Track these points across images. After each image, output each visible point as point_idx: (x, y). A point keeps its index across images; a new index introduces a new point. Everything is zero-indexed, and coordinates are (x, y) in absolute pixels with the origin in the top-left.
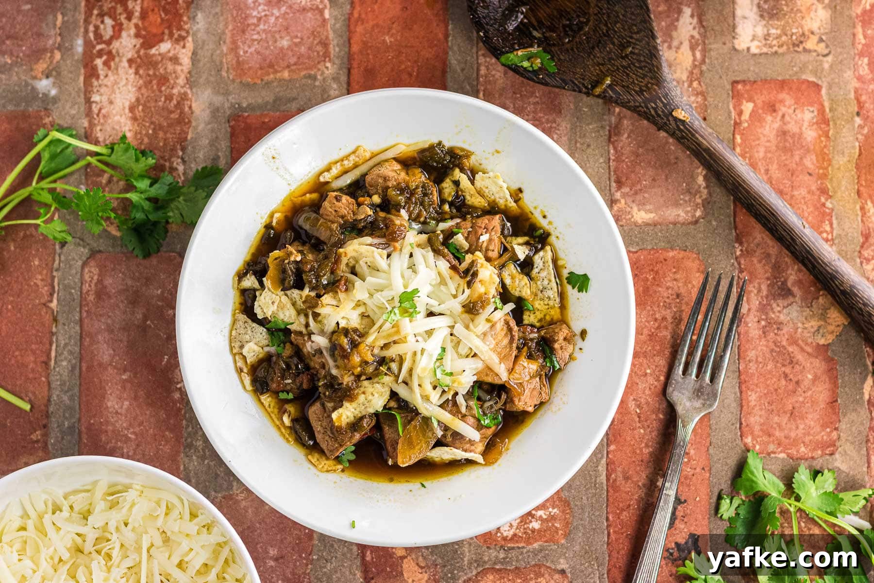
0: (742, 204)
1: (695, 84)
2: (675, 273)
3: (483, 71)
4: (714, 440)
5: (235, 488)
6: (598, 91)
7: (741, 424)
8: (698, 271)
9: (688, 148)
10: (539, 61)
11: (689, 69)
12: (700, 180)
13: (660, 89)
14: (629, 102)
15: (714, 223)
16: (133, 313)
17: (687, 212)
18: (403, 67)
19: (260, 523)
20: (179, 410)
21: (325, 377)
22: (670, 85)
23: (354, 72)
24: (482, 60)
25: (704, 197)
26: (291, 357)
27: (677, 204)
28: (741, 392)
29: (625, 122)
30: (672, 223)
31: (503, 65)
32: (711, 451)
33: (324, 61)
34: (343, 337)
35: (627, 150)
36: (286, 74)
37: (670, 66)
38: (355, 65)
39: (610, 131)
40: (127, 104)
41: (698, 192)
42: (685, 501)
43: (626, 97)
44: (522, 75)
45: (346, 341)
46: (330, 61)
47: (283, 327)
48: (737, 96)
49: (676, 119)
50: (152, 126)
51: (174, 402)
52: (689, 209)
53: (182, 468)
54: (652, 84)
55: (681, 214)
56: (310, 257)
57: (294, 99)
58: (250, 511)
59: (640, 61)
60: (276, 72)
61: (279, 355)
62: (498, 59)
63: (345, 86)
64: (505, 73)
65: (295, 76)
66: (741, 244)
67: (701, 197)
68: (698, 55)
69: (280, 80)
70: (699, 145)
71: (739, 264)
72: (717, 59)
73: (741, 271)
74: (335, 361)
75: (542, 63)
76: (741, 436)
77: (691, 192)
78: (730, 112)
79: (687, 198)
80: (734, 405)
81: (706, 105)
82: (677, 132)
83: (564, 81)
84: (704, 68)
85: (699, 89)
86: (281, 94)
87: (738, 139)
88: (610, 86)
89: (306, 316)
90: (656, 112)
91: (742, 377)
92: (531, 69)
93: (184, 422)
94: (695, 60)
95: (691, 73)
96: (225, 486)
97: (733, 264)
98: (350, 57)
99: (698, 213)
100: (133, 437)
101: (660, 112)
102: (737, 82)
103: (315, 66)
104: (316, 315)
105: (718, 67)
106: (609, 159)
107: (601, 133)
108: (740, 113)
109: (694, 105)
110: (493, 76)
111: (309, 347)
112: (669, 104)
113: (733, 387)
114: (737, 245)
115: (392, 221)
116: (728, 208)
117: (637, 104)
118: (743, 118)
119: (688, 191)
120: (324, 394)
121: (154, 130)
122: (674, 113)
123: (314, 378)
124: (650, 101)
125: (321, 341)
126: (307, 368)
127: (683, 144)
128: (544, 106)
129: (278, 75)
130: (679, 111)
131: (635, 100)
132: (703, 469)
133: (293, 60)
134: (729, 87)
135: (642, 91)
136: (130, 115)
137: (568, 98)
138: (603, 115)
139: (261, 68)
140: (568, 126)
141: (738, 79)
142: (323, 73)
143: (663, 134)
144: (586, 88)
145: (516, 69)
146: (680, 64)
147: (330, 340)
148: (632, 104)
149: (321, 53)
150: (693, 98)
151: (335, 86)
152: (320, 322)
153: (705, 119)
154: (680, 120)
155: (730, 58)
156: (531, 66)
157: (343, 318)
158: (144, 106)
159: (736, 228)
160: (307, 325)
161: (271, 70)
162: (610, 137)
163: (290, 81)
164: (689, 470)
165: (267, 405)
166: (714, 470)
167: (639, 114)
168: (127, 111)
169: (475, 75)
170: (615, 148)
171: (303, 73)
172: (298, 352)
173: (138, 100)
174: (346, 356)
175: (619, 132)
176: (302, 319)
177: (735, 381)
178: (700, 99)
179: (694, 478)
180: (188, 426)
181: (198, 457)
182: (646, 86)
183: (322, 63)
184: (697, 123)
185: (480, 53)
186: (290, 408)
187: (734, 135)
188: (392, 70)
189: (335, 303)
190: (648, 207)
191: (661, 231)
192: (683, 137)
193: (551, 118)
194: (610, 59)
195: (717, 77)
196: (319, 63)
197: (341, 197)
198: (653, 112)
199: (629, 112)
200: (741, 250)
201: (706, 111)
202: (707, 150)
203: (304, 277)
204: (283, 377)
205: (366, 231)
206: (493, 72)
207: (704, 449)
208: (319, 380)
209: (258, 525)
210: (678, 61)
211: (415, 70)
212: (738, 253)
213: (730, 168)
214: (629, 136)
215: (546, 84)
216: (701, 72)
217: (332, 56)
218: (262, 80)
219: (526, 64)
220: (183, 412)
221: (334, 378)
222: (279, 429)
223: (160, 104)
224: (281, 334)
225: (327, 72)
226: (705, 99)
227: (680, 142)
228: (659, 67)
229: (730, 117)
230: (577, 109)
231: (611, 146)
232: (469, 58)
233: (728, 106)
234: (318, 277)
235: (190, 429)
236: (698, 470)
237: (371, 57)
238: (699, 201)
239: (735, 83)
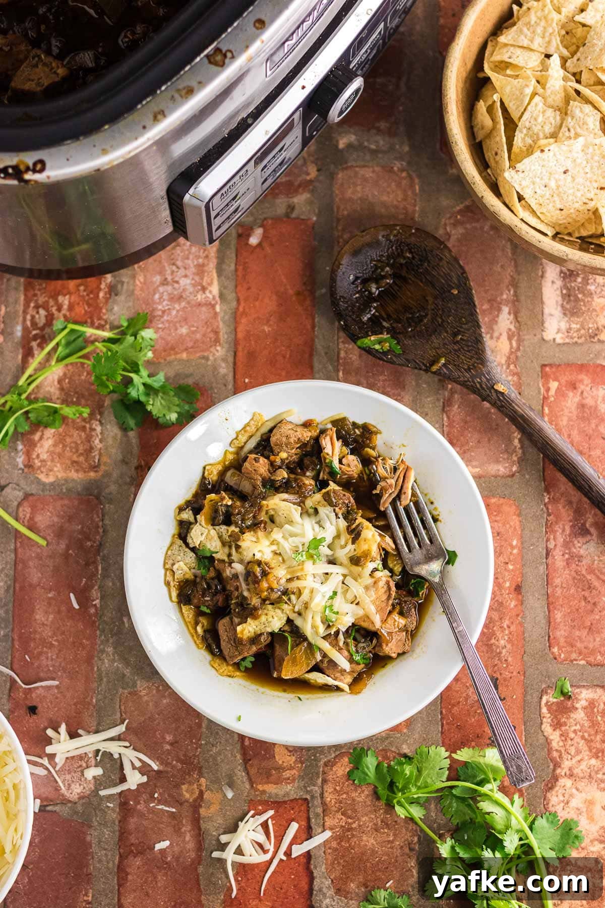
0: (549, 460)
1: (512, 367)
2: (496, 515)
3: (342, 354)
4: (527, 650)
5: (139, 685)
6: (435, 368)
7: (549, 637)
8: (515, 514)
9: (507, 415)
10: (387, 344)
11: (507, 355)
12: (516, 442)
13: (484, 366)
14: (459, 377)
15: (527, 477)
16: (58, 544)
17: (505, 468)
18: (278, 350)
19: (159, 715)
20: (94, 622)
21: (237, 597)
22: (493, 365)
23: (240, 354)
24: (341, 346)
25: (519, 456)
26: (213, 579)
27: (497, 461)
28: (549, 612)
29: (456, 396)
30: (493, 476)
31: (359, 347)
32: (525, 658)
33: (215, 345)
34: (256, 567)
35: (457, 418)
36: (184, 356)
37: (492, 351)
38: (240, 348)
39: (444, 403)
40: (56, 378)
41: (514, 451)
42: (504, 699)
43: (456, 374)
44: (374, 356)
45: (258, 569)
46: (220, 345)
47: (208, 555)
48: (545, 377)
49: (496, 391)
50: (76, 396)
51: (90, 616)
52: (507, 465)
53: (96, 669)
54: (478, 364)
55: (501, 469)
56: (238, 503)
57: (191, 375)
58: (151, 704)
59: (468, 346)
60: (176, 353)
61: (203, 577)
62: (355, 343)
63: (232, 365)
64: (360, 356)
65: (192, 357)
66: (549, 493)
67: (516, 455)
68: (514, 344)
69: (180, 360)
70: (515, 412)
71: (547, 509)
72: (529, 347)
73: (549, 515)
74: (248, 585)
75: (390, 347)
76: (549, 647)
77: (509, 451)
78: (540, 389)
79: (505, 457)
80: (543, 621)
81: (520, 383)
82: (498, 402)
83: (407, 360)
84: (519, 354)
85: (515, 371)
86: (180, 371)
87: (546, 410)
88: (444, 365)
89: (230, 547)
90: (481, 386)
91: (550, 599)
92: (381, 351)
93: (98, 632)
94: (511, 347)
95: (509, 358)
96: (130, 685)
97: (542, 509)
98: (236, 342)
99: (514, 469)
100: (56, 643)
101: (484, 386)
102: (545, 365)
103: (207, 350)
104: (238, 547)
105: (530, 353)
106: (443, 425)
107: (437, 404)
108: (548, 390)
109: (511, 383)
110: (351, 359)
111: (228, 572)
112: (491, 379)
113: (542, 607)
114: (545, 494)
115: (302, 481)
116: (539, 464)
117: (466, 379)
118: (550, 394)
119: (506, 451)
120: (235, 610)
121: (77, 398)
122: (495, 387)
123: (228, 598)
124: (476, 377)
125: (238, 568)
126: (224, 589)
127: (502, 412)
128: (391, 382)
129: (178, 356)
130: (500, 385)
131: (465, 376)
132: (519, 673)
133: (190, 344)
134: (539, 369)
135: (469, 369)
136: (58, 386)
137: (410, 378)
138: (439, 390)
139: (165, 351)
140: (411, 399)
141: (546, 363)
142: (214, 354)
143: (486, 404)
144: (426, 366)
145: (369, 351)
146: (500, 350)
147: (246, 568)
148: (462, 379)
149: (213, 339)
150: (510, 378)
151: (223, 365)
152: (240, 553)
153: (520, 394)
154: (500, 392)
155: (540, 347)
156: (382, 348)
157: (260, 551)
158: (70, 378)
159: (544, 480)
160: (230, 555)
161: (172, 352)
162: (444, 407)
163: (188, 361)
164: (507, 673)
165: (186, 616)
166: (527, 674)
167: (467, 387)
168: (56, 383)
169: (336, 357)
170: (448, 417)
171: (198, 355)
172: (219, 576)
173: (65, 374)
174: (257, 582)
175: (451, 404)
176: (226, 550)
177: (545, 603)
178: (515, 378)
179: (511, 680)
180: (101, 635)
181: (109, 660)
182: (473, 365)
183: (213, 347)
184: (513, 394)
185: (341, 340)
186: (203, 621)
187: (543, 407)
188: (270, 353)
189: (254, 539)
190: (474, 463)
191: (484, 482)
192: (502, 406)
193: (396, 392)
194: (445, 344)
195: (530, 361)
196: (211, 347)
197: (259, 458)
198: (478, 386)
199: (459, 386)
200: (549, 498)
201: (520, 388)
202: (522, 416)
203: (233, 519)
204: (203, 595)
205: (282, 490)
206: (351, 356)
207: (519, 657)
208: (232, 600)
209: (157, 716)
210: (498, 348)
211: (288, 353)
212: (547, 500)
213: (540, 431)
214: (459, 407)
215: (392, 363)
216: (517, 357)
217: (221, 342)
218: (165, 360)
219: (377, 347)
220: (97, 624)
221: (245, 598)
222: (193, 636)
223: (83, 378)
224: (206, 561)
225: (217, 354)
226: (520, 378)
227: (500, 410)
228: (483, 351)
229: (539, 392)
230: (418, 385)
231: (445, 415)
232: (331, 344)
233: (538, 385)
234: (243, 520)
235: (103, 637)
236: (515, 674)
237: (253, 343)
238: (515, 459)
239: (544, 366)
